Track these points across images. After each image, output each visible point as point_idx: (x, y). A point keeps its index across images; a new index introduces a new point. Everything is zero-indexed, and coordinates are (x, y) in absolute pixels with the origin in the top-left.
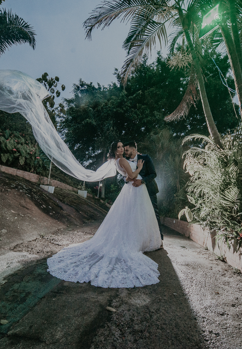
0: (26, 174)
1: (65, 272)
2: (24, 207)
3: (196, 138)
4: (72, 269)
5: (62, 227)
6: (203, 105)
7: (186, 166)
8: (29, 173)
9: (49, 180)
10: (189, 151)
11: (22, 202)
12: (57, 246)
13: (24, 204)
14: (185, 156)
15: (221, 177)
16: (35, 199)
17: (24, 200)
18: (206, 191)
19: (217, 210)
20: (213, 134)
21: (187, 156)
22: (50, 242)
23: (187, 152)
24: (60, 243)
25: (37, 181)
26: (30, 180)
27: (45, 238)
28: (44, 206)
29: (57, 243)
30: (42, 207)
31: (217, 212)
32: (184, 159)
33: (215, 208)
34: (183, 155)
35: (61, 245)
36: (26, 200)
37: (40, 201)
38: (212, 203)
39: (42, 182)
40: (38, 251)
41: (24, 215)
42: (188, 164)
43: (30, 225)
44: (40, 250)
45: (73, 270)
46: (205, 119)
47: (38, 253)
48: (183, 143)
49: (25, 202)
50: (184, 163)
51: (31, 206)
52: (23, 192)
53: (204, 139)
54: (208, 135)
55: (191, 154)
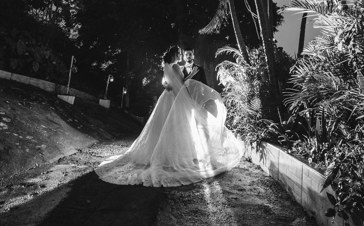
0: (41, 83)
1: (116, 178)
2: (51, 121)
3: (228, 52)
4: (121, 176)
5: (94, 141)
6: (233, 22)
7: (219, 77)
8: (44, 81)
9: (68, 89)
10: (221, 64)
11: (49, 115)
12: (100, 158)
13: (51, 118)
14: (218, 68)
15: (248, 88)
16: (59, 112)
17: (49, 113)
18: (237, 101)
19: (245, 118)
20: (242, 50)
21: (220, 68)
22: (92, 155)
23: (220, 65)
24: (102, 156)
25: (53, 90)
26: (45, 90)
27: (84, 152)
28: (70, 119)
29: (98, 155)
30: (68, 120)
31: (245, 119)
32: (218, 71)
33: (244, 116)
34: (216, 67)
35: (103, 157)
36: (52, 114)
37: (65, 114)
38: (241, 112)
39: (59, 91)
40: (84, 163)
41: (56, 130)
42: (221, 75)
43: (65, 140)
44: (85, 162)
45: (123, 177)
46: (235, 36)
47: (85, 164)
48: (217, 55)
49: (51, 115)
50: (218, 74)
51: (58, 120)
52: (46, 104)
53: (235, 52)
54: (238, 49)
55: (224, 67)
